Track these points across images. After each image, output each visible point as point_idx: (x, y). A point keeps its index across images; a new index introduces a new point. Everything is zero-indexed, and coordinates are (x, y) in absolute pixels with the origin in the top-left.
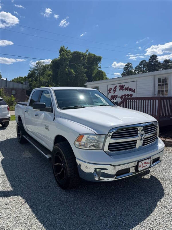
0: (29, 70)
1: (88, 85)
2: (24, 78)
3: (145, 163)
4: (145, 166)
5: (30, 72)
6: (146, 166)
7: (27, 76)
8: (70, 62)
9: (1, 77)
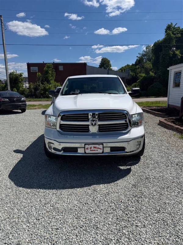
0: (137, 57)
1: (171, 70)
2: (132, 65)
3: (95, 147)
4: (93, 150)
5: (138, 58)
6: (97, 150)
7: (134, 63)
8: (176, 41)
9: (111, 67)
